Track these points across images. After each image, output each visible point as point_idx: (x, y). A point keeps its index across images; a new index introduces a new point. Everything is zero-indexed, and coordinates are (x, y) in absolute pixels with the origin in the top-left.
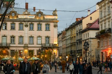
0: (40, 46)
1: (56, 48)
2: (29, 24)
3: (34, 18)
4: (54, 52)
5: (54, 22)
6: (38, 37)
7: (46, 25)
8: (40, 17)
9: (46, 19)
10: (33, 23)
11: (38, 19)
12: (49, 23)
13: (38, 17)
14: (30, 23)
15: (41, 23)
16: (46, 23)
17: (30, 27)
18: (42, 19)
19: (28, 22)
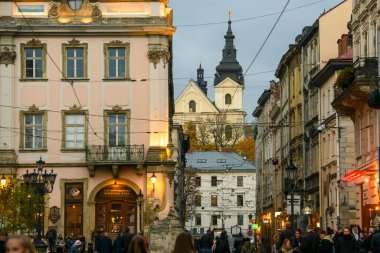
0: (79, 158)
1: (158, 168)
2: (18, 50)
3: (44, 14)
4: (150, 187)
5: (148, 35)
6: (66, 113)
7: (110, 49)
8: (75, 11)
9: (110, 19)
10: (43, 40)
11: (64, 20)
12: (124, 40)
13: (64, 9)
14: (25, 41)
15: (82, 41)
16: (108, 40)
17: (29, 64)
18: (87, 21)
19: (16, 35)
